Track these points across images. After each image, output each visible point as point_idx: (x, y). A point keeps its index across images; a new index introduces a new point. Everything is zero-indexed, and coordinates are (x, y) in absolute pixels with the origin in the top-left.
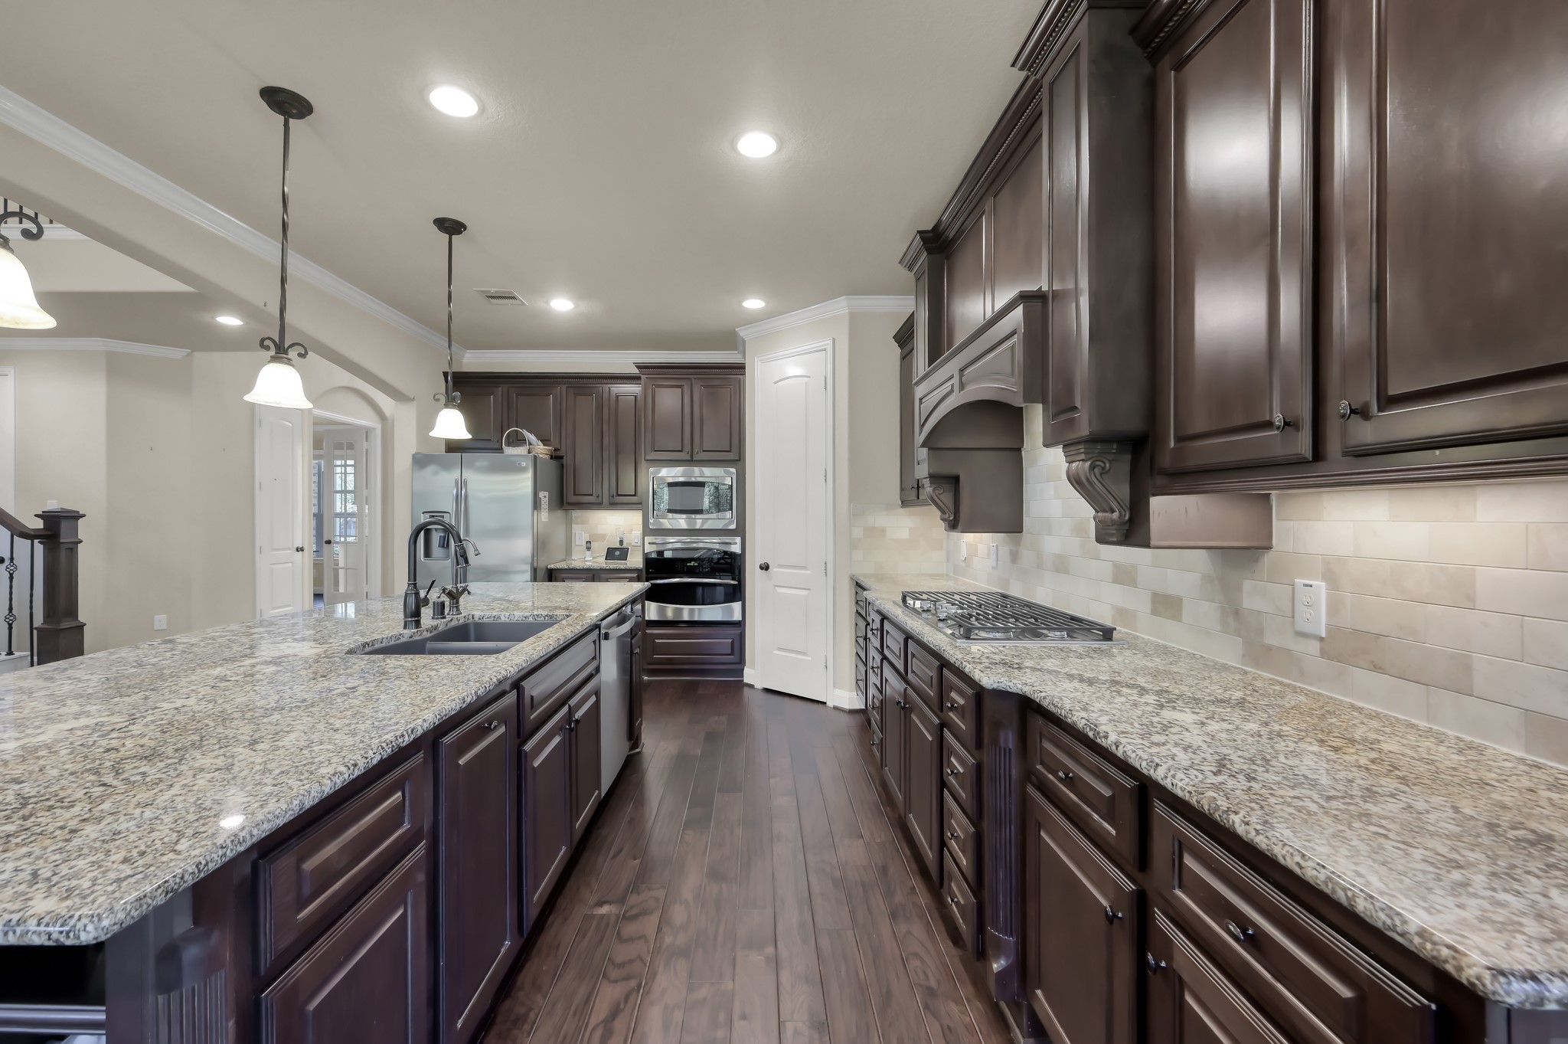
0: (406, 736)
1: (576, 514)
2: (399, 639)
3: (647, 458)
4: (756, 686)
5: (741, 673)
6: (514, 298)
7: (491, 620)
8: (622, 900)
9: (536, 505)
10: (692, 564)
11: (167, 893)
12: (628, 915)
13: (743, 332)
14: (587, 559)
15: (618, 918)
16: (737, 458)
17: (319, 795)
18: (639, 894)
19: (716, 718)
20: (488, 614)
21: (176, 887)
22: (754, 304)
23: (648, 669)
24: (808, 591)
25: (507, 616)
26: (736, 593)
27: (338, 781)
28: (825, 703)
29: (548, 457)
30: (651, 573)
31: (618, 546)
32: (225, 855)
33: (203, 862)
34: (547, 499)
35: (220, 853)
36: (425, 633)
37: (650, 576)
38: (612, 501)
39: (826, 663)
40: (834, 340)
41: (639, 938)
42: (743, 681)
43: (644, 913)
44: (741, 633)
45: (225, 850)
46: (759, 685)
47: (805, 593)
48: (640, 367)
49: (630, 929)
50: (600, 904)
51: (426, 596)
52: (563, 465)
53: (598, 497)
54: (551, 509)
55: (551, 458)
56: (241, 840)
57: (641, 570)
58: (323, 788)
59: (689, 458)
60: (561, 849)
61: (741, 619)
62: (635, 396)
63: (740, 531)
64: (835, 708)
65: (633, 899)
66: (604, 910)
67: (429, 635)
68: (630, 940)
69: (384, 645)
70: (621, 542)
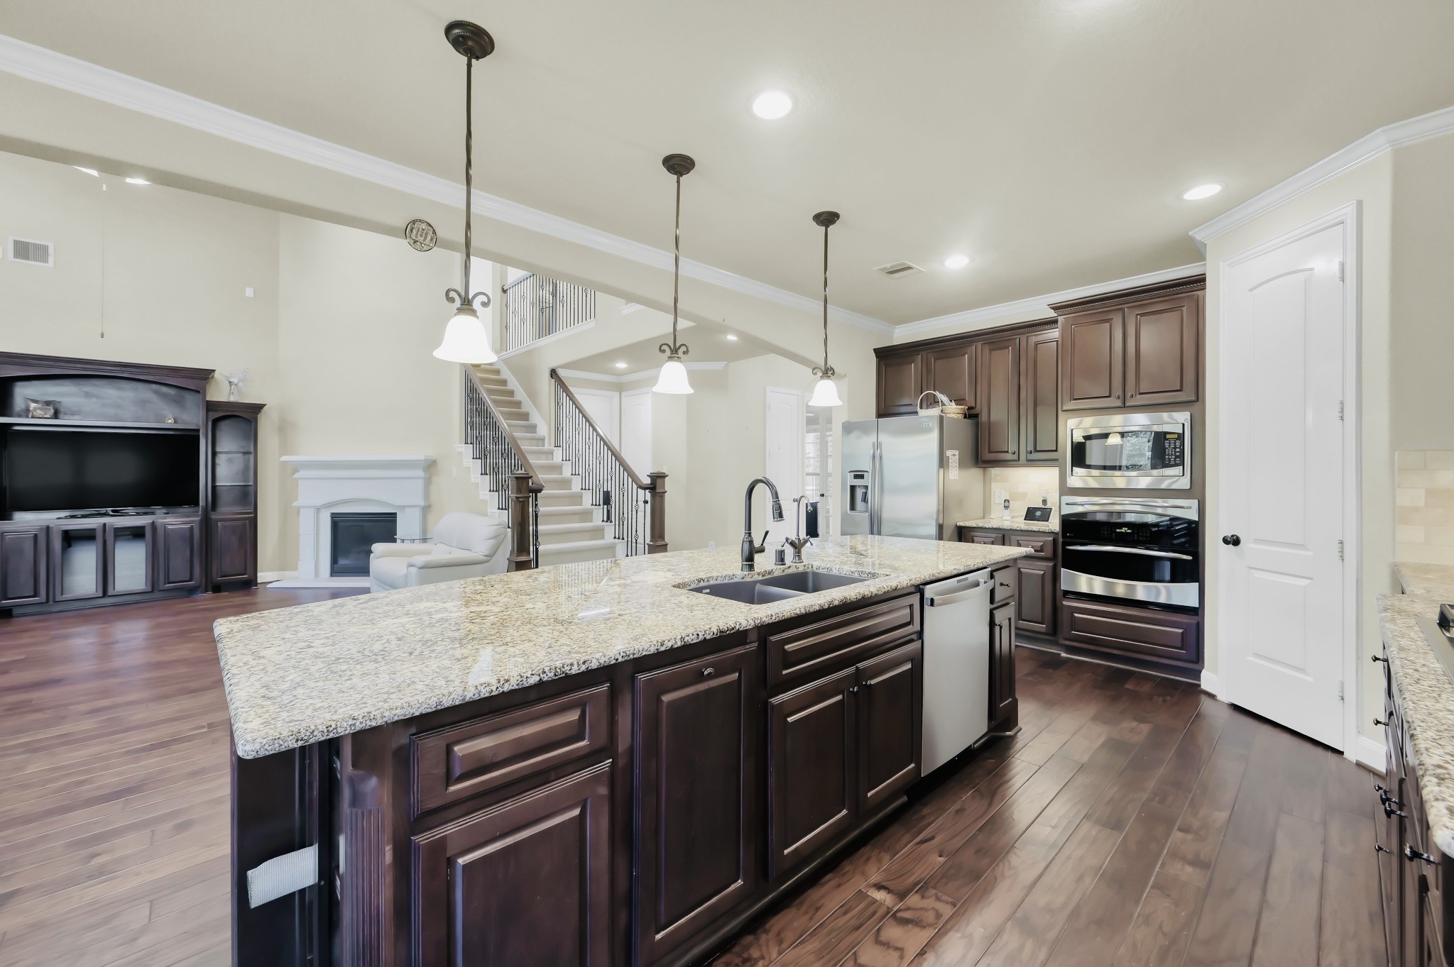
0: (576, 666)
1: (995, 472)
2: (732, 579)
3: (1064, 408)
4: (1219, 697)
5: (1197, 675)
6: (909, 268)
7: (824, 571)
8: (902, 896)
9: (943, 462)
10: (1124, 530)
11: (297, 740)
12: (899, 914)
13: (1199, 235)
14: (1004, 518)
15: (888, 913)
16: (1193, 398)
17: (460, 698)
18: (923, 897)
19: (1134, 724)
20: (823, 565)
21: (306, 738)
22: (1203, 191)
23: (1066, 645)
24: (1308, 581)
25: (837, 569)
26: (1190, 571)
27: (483, 691)
28: (1342, 753)
29: (961, 416)
30: (1069, 537)
31: (1041, 505)
32: (354, 725)
33: (334, 726)
34: (957, 457)
35: (350, 723)
36: (756, 576)
37: (1068, 540)
38: (1029, 458)
39: (1342, 691)
40: (1360, 204)
41: (897, 949)
42: (1200, 685)
43: (917, 923)
44: (1198, 623)
45: (355, 721)
46: (1225, 696)
47: (1305, 582)
48: (1056, 308)
49: (893, 932)
50: (879, 887)
51: (762, 545)
52: (978, 422)
53: (1014, 453)
54: (962, 465)
55: (965, 417)
56: (372, 717)
57: (1057, 534)
58: (465, 693)
59: (1119, 403)
60: (840, 811)
61: (1198, 606)
62: (1057, 341)
63: (1197, 491)
64: (1359, 765)
65: (913, 900)
66: (880, 896)
67: (760, 578)
68: (887, 945)
69: (718, 582)
70: (1044, 502)
